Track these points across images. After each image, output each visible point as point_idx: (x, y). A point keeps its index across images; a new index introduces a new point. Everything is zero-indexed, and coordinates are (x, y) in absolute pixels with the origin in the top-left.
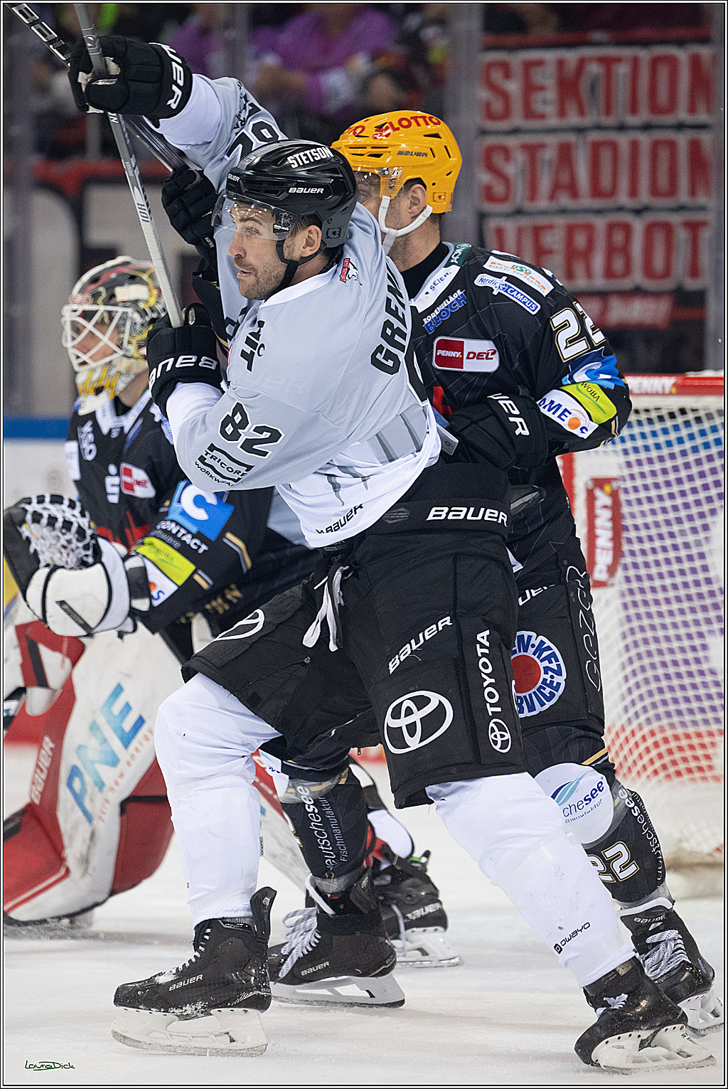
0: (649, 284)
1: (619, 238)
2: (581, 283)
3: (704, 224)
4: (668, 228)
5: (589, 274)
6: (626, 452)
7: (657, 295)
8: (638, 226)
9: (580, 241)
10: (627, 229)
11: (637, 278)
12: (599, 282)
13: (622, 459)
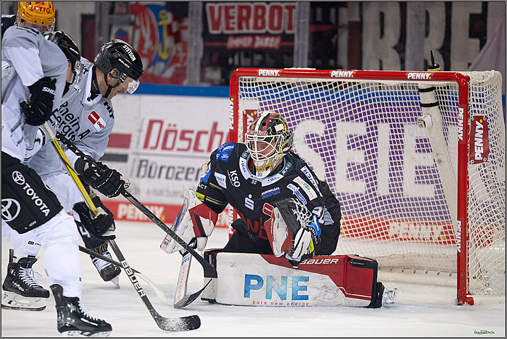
0: (271, 32)
1: (260, 12)
2: (245, 31)
3: (294, 7)
4: (280, 8)
5: (248, 27)
6: (260, 99)
7: (275, 36)
8: (268, 8)
9: (244, 13)
10: (263, 8)
11: (267, 29)
12: (252, 31)
13: (259, 102)
